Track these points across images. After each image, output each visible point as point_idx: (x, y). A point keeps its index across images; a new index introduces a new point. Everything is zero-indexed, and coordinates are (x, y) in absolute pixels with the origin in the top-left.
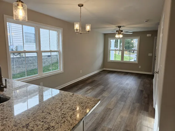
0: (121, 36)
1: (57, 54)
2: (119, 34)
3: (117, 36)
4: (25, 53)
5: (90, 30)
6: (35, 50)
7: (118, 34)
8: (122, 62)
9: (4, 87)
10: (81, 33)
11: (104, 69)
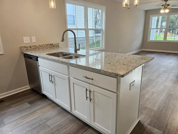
0: (167, 11)
1: (93, 36)
2: (165, 8)
3: (162, 11)
4: (77, 30)
5: (138, 4)
6: (84, 28)
7: (163, 10)
8: (165, 41)
9: (78, 50)
10: (129, 8)
11: (143, 50)
